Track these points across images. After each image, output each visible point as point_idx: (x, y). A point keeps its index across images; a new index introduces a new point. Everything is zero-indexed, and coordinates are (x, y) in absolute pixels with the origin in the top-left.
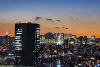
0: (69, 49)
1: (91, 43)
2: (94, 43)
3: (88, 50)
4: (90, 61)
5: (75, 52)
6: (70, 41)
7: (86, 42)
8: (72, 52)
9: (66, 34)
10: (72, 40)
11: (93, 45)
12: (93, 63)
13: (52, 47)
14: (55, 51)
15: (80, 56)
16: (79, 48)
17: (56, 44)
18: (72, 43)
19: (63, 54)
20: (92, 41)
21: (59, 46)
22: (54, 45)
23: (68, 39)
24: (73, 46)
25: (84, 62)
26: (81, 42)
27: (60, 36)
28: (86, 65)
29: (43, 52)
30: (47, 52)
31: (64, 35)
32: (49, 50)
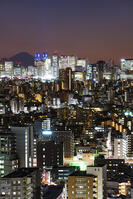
0: (71, 92)
1: (124, 76)
3: (116, 95)
4: (121, 121)
5: (86, 99)
6: (73, 73)
7: (112, 75)
8: (80, 98)
10: (79, 69)
12: (129, 123)
13: (29, 88)
15: (98, 109)
16: (96, 90)
17: (39, 81)
18: (79, 76)
19: (57, 104)
20: (128, 72)
21: (48, 84)
22: (34, 81)
23: (68, 69)
24: (80, 85)
25: (108, 123)
26: (101, 75)
27: (48, 61)
28: (114, 129)
29: (7, 99)
30: (18, 99)
31: (59, 58)
32: (21, 95)
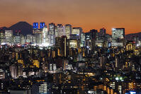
0: (66, 58)
1: (115, 44)
2: (121, 44)
3: (108, 61)
4: (113, 85)
5: (80, 65)
6: (68, 41)
7: (104, 43)
8: (74, 64)
9: (60, 25)
10: (74, 37)
11: (119, 48)
13: (28, 55)
14: (36, 63)
15: (91, 74)
16: (89, 56)
17: (37, 48)
18: (73, 44)
19: (54, 70)
20: (118, 40)
21: (45, 51)
22: (32, 48)
23: (64, 37)
24: (74, 52)
25: (100, 87)
27: (45, 30)
28: (106, 92)
29: (7, 64)
30: (17, 65)
31: (55, 27)
32: (20, 61)
